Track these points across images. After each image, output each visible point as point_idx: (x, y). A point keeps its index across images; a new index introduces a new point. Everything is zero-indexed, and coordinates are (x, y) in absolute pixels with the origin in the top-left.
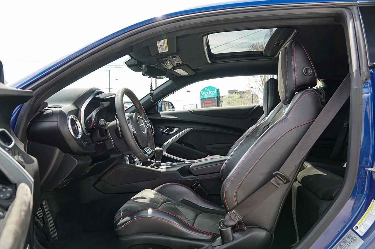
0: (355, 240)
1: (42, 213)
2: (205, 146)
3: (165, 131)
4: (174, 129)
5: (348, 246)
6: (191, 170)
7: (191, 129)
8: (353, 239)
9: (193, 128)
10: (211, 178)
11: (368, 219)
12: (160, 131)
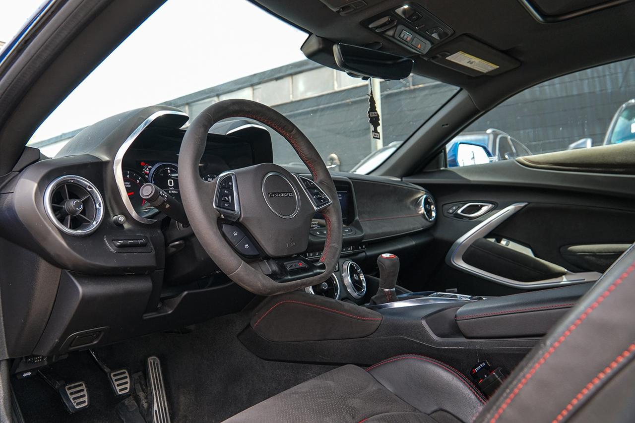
1: (128, 386)
2: (560, 248)
3: (462, 212)
4: (482, 206)
6: (458, 322)
7: (523, 205)
9: (529, 203)
10: (513, 350)
12: (451, 211)
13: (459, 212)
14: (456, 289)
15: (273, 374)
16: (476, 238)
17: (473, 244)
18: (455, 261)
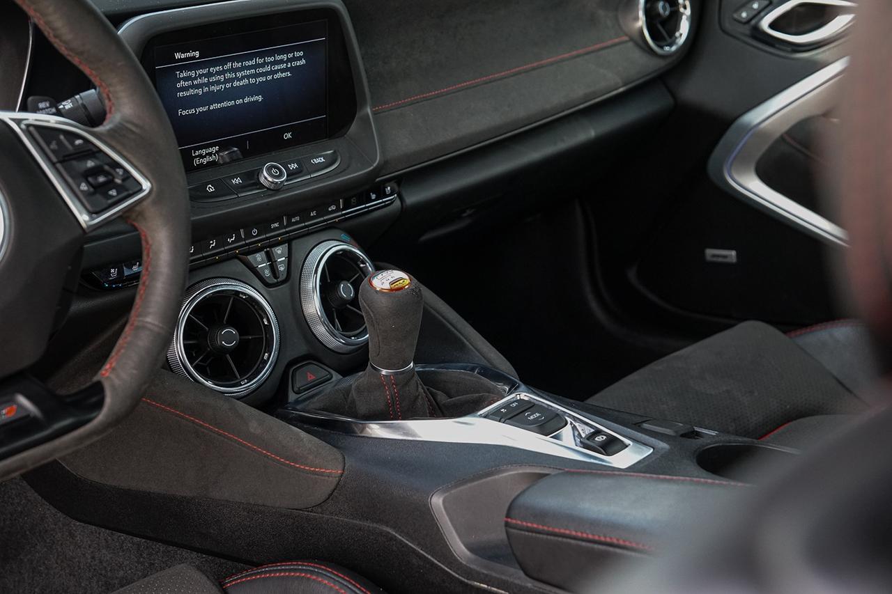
12: (744, 15)
13: (765, 24)
14: (733, 253)
15: (93, 558)
16: (802, 116)
17: (790, 132)
18: (736, 177)
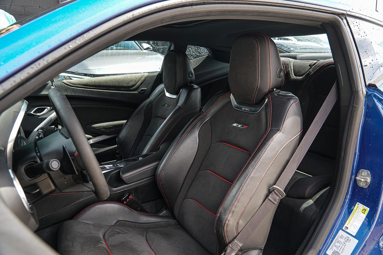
0: (349, 240)
4: (45, 108)
5: (343, 246)
6: (123, 179)
8: (347, 239)
11: (356, 220)
13: (32, 113)
